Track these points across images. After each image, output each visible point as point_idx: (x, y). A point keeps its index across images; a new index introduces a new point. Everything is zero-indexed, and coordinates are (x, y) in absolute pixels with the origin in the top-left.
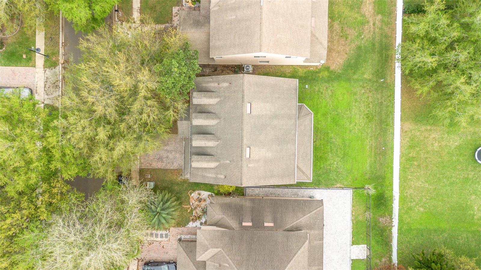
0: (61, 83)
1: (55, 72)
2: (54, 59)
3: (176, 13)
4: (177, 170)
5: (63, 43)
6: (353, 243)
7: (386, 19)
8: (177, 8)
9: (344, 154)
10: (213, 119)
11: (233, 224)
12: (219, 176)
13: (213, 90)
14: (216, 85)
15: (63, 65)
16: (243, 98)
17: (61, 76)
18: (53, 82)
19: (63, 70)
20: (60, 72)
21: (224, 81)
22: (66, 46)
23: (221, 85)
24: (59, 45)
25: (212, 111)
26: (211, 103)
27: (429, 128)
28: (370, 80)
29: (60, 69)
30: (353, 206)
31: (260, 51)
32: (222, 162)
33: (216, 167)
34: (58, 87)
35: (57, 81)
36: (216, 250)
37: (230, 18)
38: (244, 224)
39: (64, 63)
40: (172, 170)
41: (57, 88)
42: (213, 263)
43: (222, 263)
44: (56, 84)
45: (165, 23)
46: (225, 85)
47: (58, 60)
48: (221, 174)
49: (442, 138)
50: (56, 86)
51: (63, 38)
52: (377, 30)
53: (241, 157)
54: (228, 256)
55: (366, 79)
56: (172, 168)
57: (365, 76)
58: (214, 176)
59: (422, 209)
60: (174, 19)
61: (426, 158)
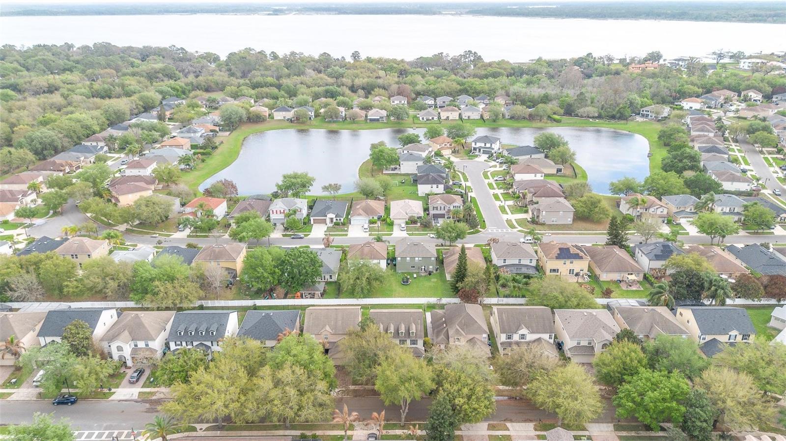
10: (390, 325)
11: (445, 329)
16: (380, 312)
25: (386, 327)
26: (382, 326)
32: (412, 321)
33: (415, 324)
36: (457, 326)
37: (340, 323)
38: (445, 326)
42: (465, 329)
43: (463, 324)
48: (418, 322)
49: (398, 293)
53: (409, 312)
54: (458, 320)
58: (419, 325)
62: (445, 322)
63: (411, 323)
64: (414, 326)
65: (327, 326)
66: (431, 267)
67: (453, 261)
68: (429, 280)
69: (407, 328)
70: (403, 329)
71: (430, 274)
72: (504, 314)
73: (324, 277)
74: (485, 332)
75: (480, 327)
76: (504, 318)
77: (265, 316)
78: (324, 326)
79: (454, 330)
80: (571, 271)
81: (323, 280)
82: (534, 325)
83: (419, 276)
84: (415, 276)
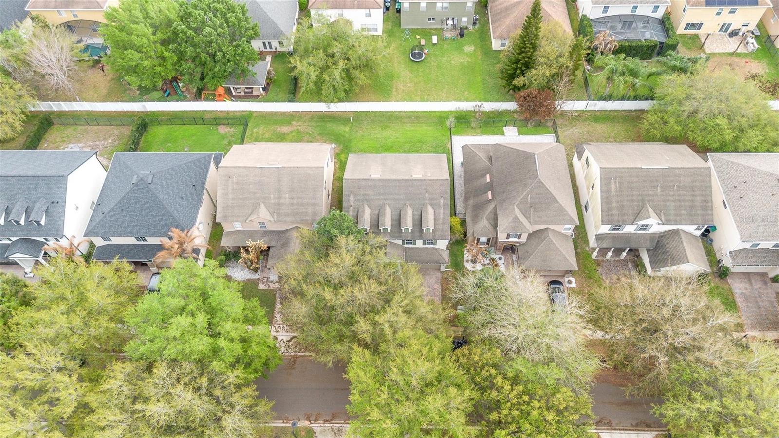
0: (335, 425)
1: (321, 432)
2: (303, 433)
3: (265, 286)
4: (442, 285)
5: (284, 422)
6: (504, 135)
7: (297, 119)
8: (260, 284)
9: (419, 142)
10: (385, 210)
11: (491, 207)
12: (441, 204)
13: (356, 213)
14: (351, 208)
15: (312, 422)
16: (365, 180)
17: (325, 425)
18: (334, 435)
19: (319, 422)
20: (321, 426)
21: (348, 200)
22: (288, 418)
23: (352, 204)
24: (286, 427)
25: (377, 213)
26: (369, 212)
27: (394, 90)
28: (351, 128)
29: (317, 425)
30: (468, 135)
31: (323, 167)
32: (427, 201)
33: (433, 208)
34: (341, 428)
35: (332, 429)
36: (517, 210)
37: (287, 199)
38: (490, 197)
39: (310, 421)
40: (442, 290)
41: (342, 430)
42: (531, 215)
43: (529, 205)
44: (336, 431)
45: (275, 298)
46: (352, 198)
47: (306, 428)
48: (439, 202)
49: (403, 81)
50: (339, 431)
51: (277, 422)
52: (306, 124)
53: (421, 180)
54: (520, 197)
55: (350, 130)
56: (440, 290)
57: (347, 130)
58: (442, 210)
59: (466, 93)
60: (271, 288)
61: (421, 91)
62: (490, 187)
63: (425, 205)
64: (431, 211)
65: (262, 206)
66: (465, 19)
67: (507, 9)
68: (459, 49)
69: (417, 217)
70: (408, 224)
71: (462, 35)
72: (613, 182)
73: (269, 43)
74: (571, 221)
75: (562, 211)
76: (613, 190)
77: (136, 185)
78: (255, 208)
79: (511, 219)
80: (725, 28)
81: (268, 49)
82: (672, 207)
83: (442, 39)
84: (435, 39)
